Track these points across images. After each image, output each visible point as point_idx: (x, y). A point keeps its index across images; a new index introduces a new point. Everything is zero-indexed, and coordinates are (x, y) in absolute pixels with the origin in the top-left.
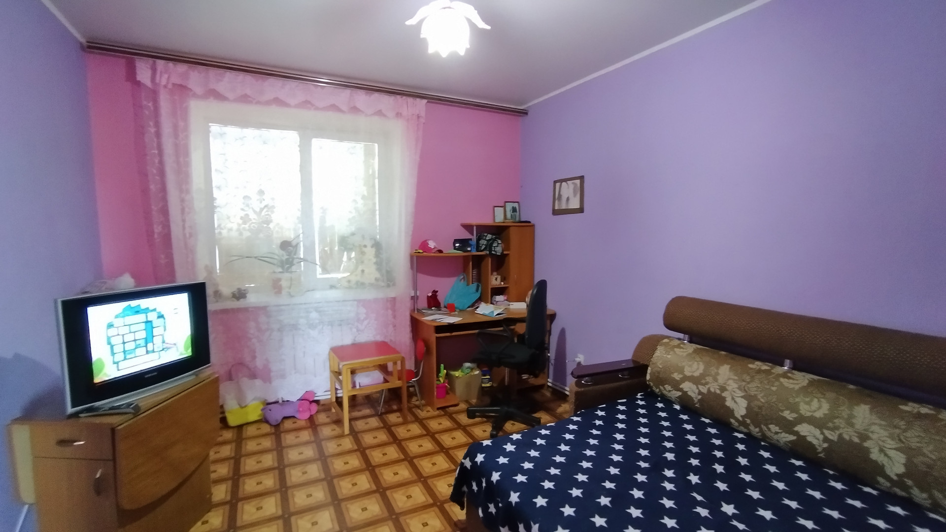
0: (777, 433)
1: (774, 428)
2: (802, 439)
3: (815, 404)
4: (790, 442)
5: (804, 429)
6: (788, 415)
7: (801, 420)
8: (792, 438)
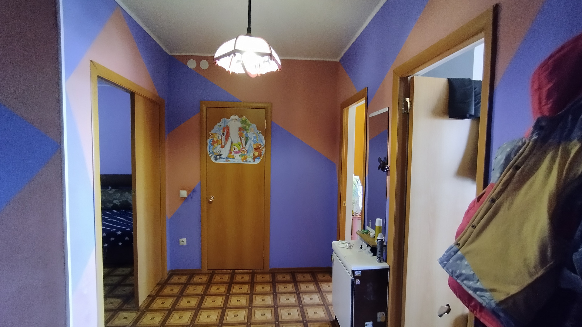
0: (108, 205)
1: (108, 204)
2: (115, 204)
3: (117, 195)
4: (112, 206)
5: (115, 202)
6: (111, 199)
7: (114, 199)
8: (112, 205)
